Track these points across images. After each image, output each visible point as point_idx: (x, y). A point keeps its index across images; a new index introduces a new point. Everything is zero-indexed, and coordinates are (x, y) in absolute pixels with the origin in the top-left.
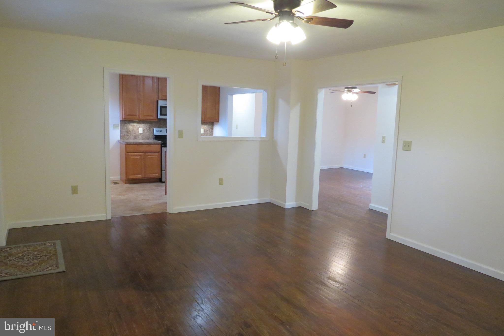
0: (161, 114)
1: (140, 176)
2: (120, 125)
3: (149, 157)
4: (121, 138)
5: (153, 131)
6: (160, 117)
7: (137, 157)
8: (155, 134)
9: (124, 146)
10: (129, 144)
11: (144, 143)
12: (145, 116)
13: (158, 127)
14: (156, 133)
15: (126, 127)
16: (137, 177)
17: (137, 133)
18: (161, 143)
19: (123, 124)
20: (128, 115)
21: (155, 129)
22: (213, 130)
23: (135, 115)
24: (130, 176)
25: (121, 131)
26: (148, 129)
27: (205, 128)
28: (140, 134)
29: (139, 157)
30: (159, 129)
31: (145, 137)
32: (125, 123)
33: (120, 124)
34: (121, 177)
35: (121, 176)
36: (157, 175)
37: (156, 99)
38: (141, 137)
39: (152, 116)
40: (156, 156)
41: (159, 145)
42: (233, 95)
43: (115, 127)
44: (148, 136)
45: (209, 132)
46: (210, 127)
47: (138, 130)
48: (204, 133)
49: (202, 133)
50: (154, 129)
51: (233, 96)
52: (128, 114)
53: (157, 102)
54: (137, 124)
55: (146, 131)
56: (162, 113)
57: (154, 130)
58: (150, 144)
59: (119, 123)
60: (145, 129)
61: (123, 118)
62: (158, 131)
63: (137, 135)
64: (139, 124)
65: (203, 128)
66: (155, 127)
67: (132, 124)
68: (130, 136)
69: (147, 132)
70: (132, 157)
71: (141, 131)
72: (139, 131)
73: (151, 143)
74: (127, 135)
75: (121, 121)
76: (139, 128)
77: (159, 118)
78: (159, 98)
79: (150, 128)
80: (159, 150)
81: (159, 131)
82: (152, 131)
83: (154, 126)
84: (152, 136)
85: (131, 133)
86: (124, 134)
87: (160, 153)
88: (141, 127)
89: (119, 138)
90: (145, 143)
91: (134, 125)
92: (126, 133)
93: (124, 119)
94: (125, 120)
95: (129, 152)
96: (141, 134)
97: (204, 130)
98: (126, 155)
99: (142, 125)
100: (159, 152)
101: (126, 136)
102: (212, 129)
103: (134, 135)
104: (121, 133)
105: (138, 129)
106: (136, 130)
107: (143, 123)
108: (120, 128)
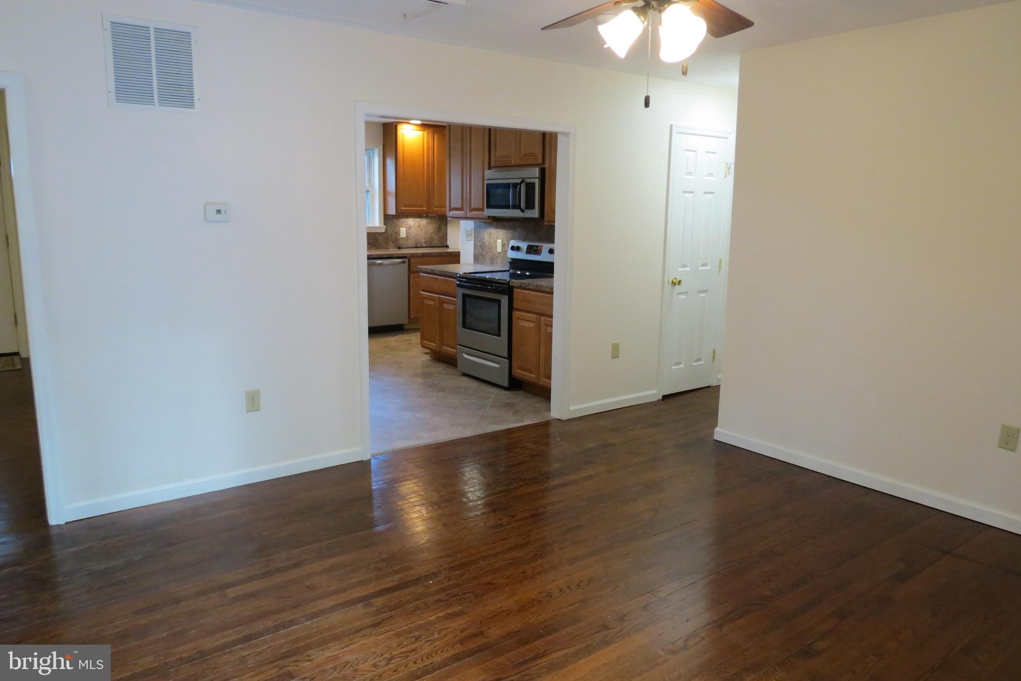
0: (488, 206)
2: (474, 231)
3: (445, 306)
4: (474, 260)
7: (430, 303)
12: (473, 210)
15: (480, 237)
17: (494, 251)
19: (477, 230)
20: (453, 209)
29: (433, 303)
30: (516, 244)
31: (505, 262)
32: (480, 228)
38: (499, 260)
43: (468, 236)
47: (496, 244)
52: (452, 206)
63: (494, 255)
64: (497, 230)
68: (486, 257)
72: (497, 247)
78: (492, 165)
83: (518, 235)
85: (487, 251)
86: (479, 253)
88: (499, 236)
91: (491, 231)
92: (480, 250)
95: (423, 288)
96: (499, 255)
99: (501, 233)
106: (493, 245)
108: (474, 239)
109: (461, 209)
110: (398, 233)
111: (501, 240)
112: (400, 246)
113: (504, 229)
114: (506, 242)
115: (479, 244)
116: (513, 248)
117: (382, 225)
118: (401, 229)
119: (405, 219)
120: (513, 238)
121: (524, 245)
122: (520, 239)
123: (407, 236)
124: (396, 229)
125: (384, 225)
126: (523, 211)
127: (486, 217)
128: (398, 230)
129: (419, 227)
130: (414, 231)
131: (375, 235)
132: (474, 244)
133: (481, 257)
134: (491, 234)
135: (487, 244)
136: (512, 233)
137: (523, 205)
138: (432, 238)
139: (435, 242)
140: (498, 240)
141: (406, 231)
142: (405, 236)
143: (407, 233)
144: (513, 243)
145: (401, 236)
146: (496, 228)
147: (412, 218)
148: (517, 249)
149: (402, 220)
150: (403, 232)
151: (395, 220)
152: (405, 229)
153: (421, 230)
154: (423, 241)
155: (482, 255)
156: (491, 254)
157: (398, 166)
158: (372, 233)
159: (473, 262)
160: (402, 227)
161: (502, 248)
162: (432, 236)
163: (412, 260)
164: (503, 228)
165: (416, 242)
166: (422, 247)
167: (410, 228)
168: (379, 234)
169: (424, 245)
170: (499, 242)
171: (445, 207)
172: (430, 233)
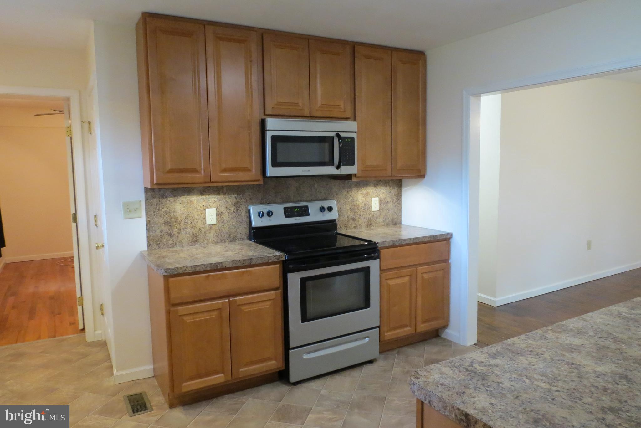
0: (275, 164)
1: (218, 379)
2: (146, 203)
3: (246, 309)
4: (149, 245)
5: (247, 215)
6: (271, 171)
7: (206, 316)
8: (254, 224)
9: (160, 283)
10: (178, 275)
11: (228, 266)
12: (225, 170)
13: (262, 203)
14: (257, 222)
15: (164, 210)
16: (211, 383)
17: (199, 225)
18: (283, 259)
19: (155, 201)
20: (171, 171)
21: (254, 210)
22: (401, 201)
23: (194, 171)
24: (185, 384)
25: (148, 223)
26: (232, 209)
27: (383, 196)
28: (208, 228)
29: (214, 315)
30: (265, 208)
31: (223, 235)
32: (163, 197)
33: (146, 199)
34: (154, 368)
35: (154, 362)
36: (274, 364)
37: (257, 116)
38: (211, 235)
39: (249, 170)
40: (269, 303)
41: (278, 265)
42: (480, 96)
43: (130, 211)
44: (234, 231)
45: (390, 205)
46: (394, 191)
47: (202, 216)
48: (379, 209)
49: (374, 209)
50: (251, 208)
51: (480, 100)
52: (169, 167)
53: (263, 123)
54: (200, 197)
55: (226, 217)
56: (280, 160)
57: (249, 210)
58: (249, 264)
59: (141, 196)
60: (223, 210)
61: (155, 182)
62: (261, 215)
63: (200, 230)
64: (204, 197)
65: (376, 196)
66: (252, 204)
67: (185, 199)
68: (179, 235)
69: (228, 219)
70: (188, 319)
71: (211, 216)
72: (205, 219)
73: (253, 263)
74: (170, 235)
75: (146, 190)
76: (207, 209)
77: (268, 175)
78: (267, 113)
79: (237, 205)
80: (277, 281)
81: (265, 214)
82: (244, 214)
83: (248, 199)
84: (244, 230)
85: (182, 227)
86: (158, 233)
87: (280, 291)
88: (211, 204)
89: (144, 246)
90: (231, 266)
91: (191, 199)
92: (165, 228)
93: (157, 184)
94: (160, 189)
95: (178, 302)
96: (211, 228)
97: (381, 201)
98: (168, 312)
99: (213, 199)
100: (277, 289)
101: (167, 237)
102: (399, 196)
103: (192, 231)
104: (148, 230)
105: (203, 213)
106: (196, 217)
107: (219, 194)
108: (147, 214)
111: (213, 209)
115: (161, 220)
134: (190, 203)
135: (182, 217)
137: (336, 162)
146: (202, 194)
148: (269, 214)
161: (217, 219)
170: (211, 211)
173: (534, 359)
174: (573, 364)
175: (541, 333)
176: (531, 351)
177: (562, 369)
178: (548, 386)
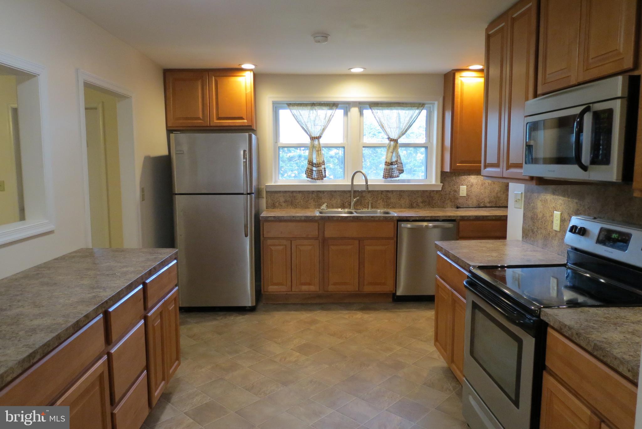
12: (511, 166)
17: (549, 228)
28: (554, 233)
47: (551, 218)
64: (554, 197)
71: (557, 220)
88: (558, 207)
109: (497, 165)
110: (457, 191)
111: (559, 213)
112: (459, 206)
113: (564, 196)
114: (566, 216)
115: (529, 215)
116: (574, 229)
117: (439, 183)
118: (461, 187)
119: (466, 177)
120: (577, 213)
121: (594, 227)
122: (589, 215)
123: (467, 195)
124: (455, 187)
125: (441, 183)
126: (585, 168)
127: (527, 178)
128: (457, 188)
129: (482, 185)
130: (476, 190)
131: (430, 193)
132: (524, 214)
133: (531, 234)
134: (546, 201)
135: (540, 216)
136: (576, 203)
137: (586, 157)
138: (497, 197)
139: (501, 202)
140: (555, 212)
141: (467, 189)
142: (465, 195)
143: (468, 191)
144: (575, 221)
145: (461, 195)
146: (554, 194)
147: (475, 175)
148: (582, 232)
149: (463, 177)
150: (463, 190)
151: (454, 178)
152: (465, 187)
153: (485, 188)
154: (487, 200)
155: (533, 231)
156: (544, 232)
157: (455, 117)
158: (427, 191)
159: (520, 239)
160: (462, 185)
161: (561, 226)
162: (499, 195)
163: (461, 223)
164: (564, 194)
165: (478, 201)
166: (486, 207)
167: (472, 186)
168: (435, 192)
169: (488, 205)
170: (557, 214)
171: (480, 162)
172: (496, 192)
173: (67, 302)
174: (39, 307)
175: (70, 320)
176: (72, 305)
177: (46, 303)
178: (53, 294)
